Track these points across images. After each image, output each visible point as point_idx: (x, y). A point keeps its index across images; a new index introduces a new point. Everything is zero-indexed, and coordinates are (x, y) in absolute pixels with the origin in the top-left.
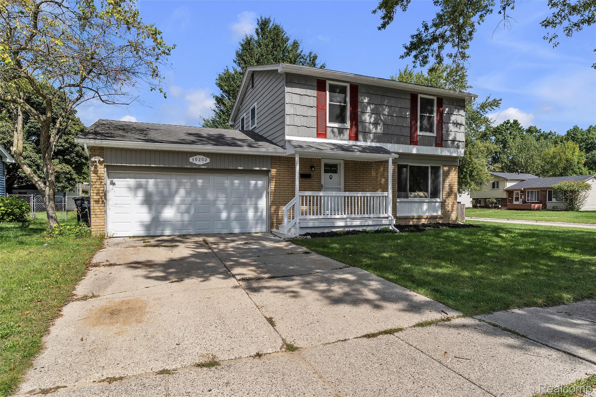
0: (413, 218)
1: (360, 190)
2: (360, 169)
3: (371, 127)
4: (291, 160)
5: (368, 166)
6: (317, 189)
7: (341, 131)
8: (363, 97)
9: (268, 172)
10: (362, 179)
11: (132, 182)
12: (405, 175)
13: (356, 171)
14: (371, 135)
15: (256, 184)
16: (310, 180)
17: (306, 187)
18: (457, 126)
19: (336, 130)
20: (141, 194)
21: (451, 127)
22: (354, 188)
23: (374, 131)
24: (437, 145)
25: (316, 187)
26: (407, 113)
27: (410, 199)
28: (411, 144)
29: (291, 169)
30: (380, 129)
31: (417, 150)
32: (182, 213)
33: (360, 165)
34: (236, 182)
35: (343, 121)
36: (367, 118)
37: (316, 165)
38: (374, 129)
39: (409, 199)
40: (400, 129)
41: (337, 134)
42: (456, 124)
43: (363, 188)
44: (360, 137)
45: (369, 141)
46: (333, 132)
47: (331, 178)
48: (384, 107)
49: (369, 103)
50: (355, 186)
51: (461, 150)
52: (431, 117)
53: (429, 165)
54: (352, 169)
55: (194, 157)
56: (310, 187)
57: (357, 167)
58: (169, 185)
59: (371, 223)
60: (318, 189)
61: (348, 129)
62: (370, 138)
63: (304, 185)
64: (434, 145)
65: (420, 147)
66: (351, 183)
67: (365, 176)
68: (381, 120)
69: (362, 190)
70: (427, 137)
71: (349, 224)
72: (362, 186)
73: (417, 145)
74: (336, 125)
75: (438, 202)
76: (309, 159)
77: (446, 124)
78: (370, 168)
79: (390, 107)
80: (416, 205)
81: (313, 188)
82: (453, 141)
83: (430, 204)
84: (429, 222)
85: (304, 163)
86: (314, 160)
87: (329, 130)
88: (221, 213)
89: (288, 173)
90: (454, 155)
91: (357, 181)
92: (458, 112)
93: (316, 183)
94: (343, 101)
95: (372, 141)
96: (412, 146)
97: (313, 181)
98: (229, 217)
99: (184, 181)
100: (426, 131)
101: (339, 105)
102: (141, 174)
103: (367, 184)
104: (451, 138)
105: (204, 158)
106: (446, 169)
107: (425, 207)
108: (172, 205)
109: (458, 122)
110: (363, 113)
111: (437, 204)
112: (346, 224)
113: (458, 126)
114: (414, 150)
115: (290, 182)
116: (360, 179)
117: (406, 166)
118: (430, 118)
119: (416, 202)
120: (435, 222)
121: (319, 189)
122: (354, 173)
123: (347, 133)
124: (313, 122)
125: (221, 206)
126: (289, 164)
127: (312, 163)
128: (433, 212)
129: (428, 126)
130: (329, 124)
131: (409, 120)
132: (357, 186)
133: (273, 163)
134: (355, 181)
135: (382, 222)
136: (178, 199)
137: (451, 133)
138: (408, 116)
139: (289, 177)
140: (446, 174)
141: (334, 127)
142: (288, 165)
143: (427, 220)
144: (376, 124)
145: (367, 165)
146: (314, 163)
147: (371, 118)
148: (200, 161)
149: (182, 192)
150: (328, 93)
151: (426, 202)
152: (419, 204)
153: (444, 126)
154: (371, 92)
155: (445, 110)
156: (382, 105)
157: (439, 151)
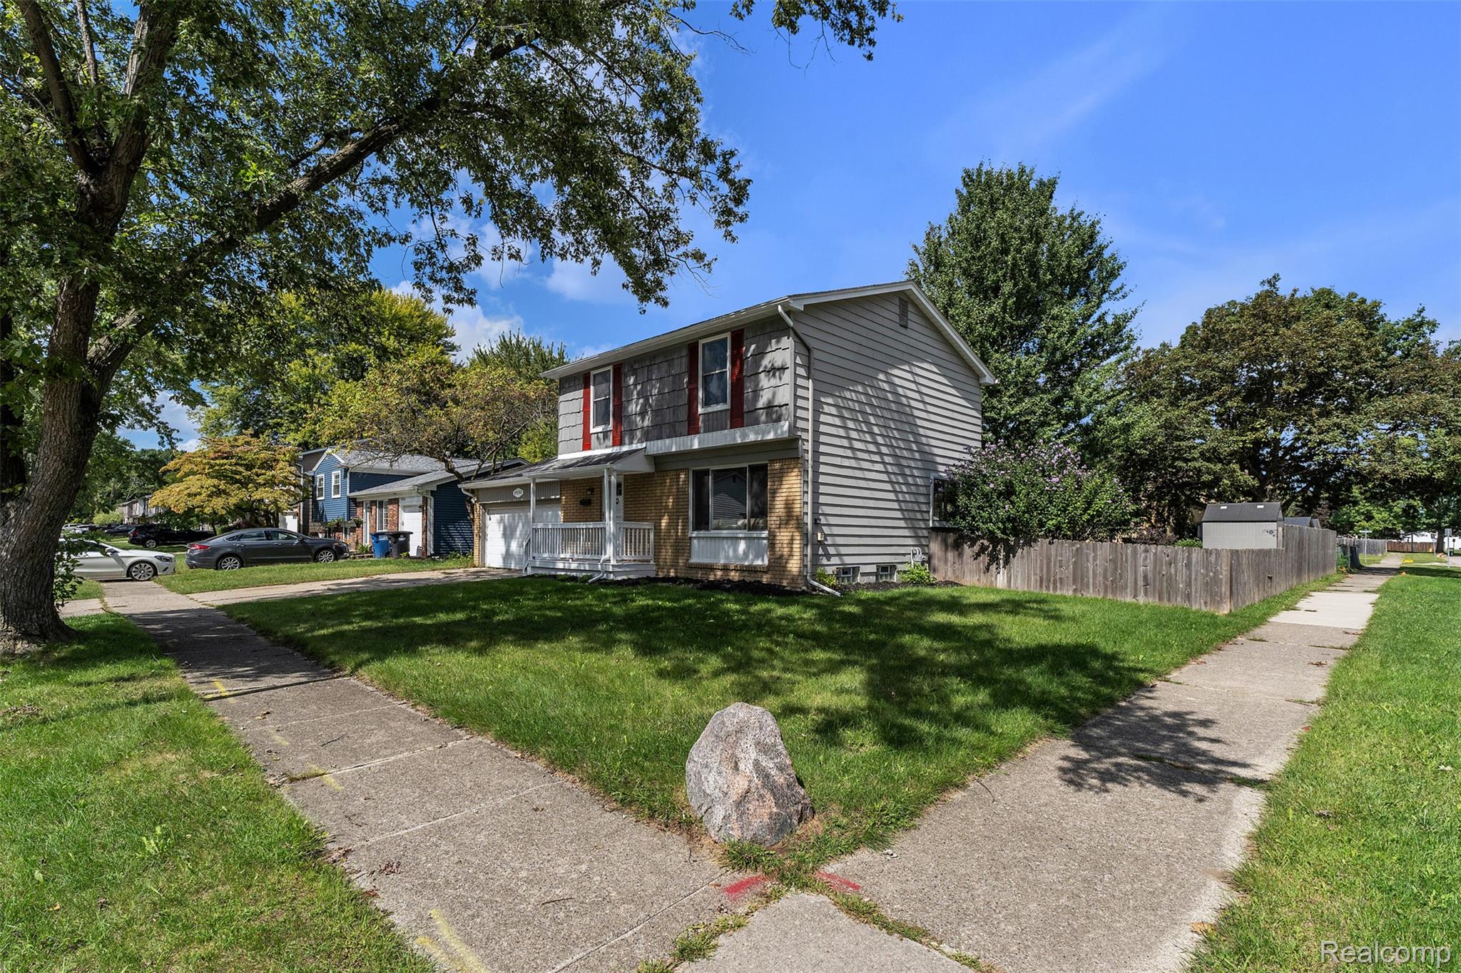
0: (712, 568)
2: (640, 486)
3: (638, 419)
7: (605, 435)
8: (628, 378)
9: (560, 499)
11: (497, 517)
13: (635, 490)
14: (639, 434)
16: (592, 507)
17: (587, 517)
18: (774, 375)
19: (601, 436)
20: (501, 528)
21: (764, 381)
22: (634, 515)
23: (640, 425)
24: (733, 426)
25: (599, 515)
26: (685, 382)
27: (713, 533)
28: (689, 434)
29: (574, 494)
30: (648, 421)
31: (701, 442)
32: (520, 547)
33: (640, 480)
35: (606, 422)
36: (634, 408)
37: (598, 486)
38: (641, 422)
39: (712, 531)
40: (674, 412)
41: (602, 441)
42: (775, 370)
43: (644, 515)
44: (627, 438)
45: (635, 441)
46: (598, 439)
47: (617, 502)
48: (654, 383)
49: (635, 385)
50: (634, 512)
51: (782, 423)
52: (723, 373)
53: (746, 465)
54: (631, 487)
55: (516, 491)
56: (593, 516)
57: (636, 483)
58: (514, 519)
60: (597, 519)
61: (612, 431)
62: (637, 437)
63: (585, 514)
64: (729, 426)
65: (702, 436)
66: (630, 509)
67: (646, 495)
68: (650, 406)
70: (715, 416)
72: (643, 511)
73: (699, 433)
74: (599, 429)
75: (764, 538)
76: (590, 480)
77: (753, 378)
78: (652, 482)
79: (660, 379)
80: (726, 544)
82: (770, 407)
83: (749, 542)
84: (740, 579)
85: (584, 486)
87: (594, 437)
90: (771, 436)
91: (636, 505)
92: (778, 342)
93: (597, 511)
94: (606, 393)
95: (638, 442)
96: (690, 437)
97: (594, 509)
100: (715, 401)
101: (603, 400)
102: (502, 509)
103: (648, 508)
104: (760, 404)
105: (520, 490)
106: (777, 467)
107: (741, 547)
108: (515, 538)
109: (776, 365)
110: (629, 401)
113: (777, 374)
114: (695, 443)
116: (640, 502)
117: (706, 473)
118: (720, 377)
119: (724, 538)
120: (753, 580)
121: (599, 519)
122: (633, 493)
123: (611, 437)
124: (579, 432)
127: (592, 484)
129: (718, 394)
130: (592, 430)
131: (687, 392)
132: (636, 512)
137: (761, 393)
138: (685, 386)
139: (573, 506)
140: (777, 478)
141: (598, 433)
144: (643, 414)
146: (594, 484)
147: (637, 406)
148: (519, 494)
149: (520, 525)
150: (592, 387)
151: (741, 538)
152: (729, 542)
153: (747, 384)
154: (636, 366)
155: (747, 350)
156: (650, 380)
157: (738, 436)
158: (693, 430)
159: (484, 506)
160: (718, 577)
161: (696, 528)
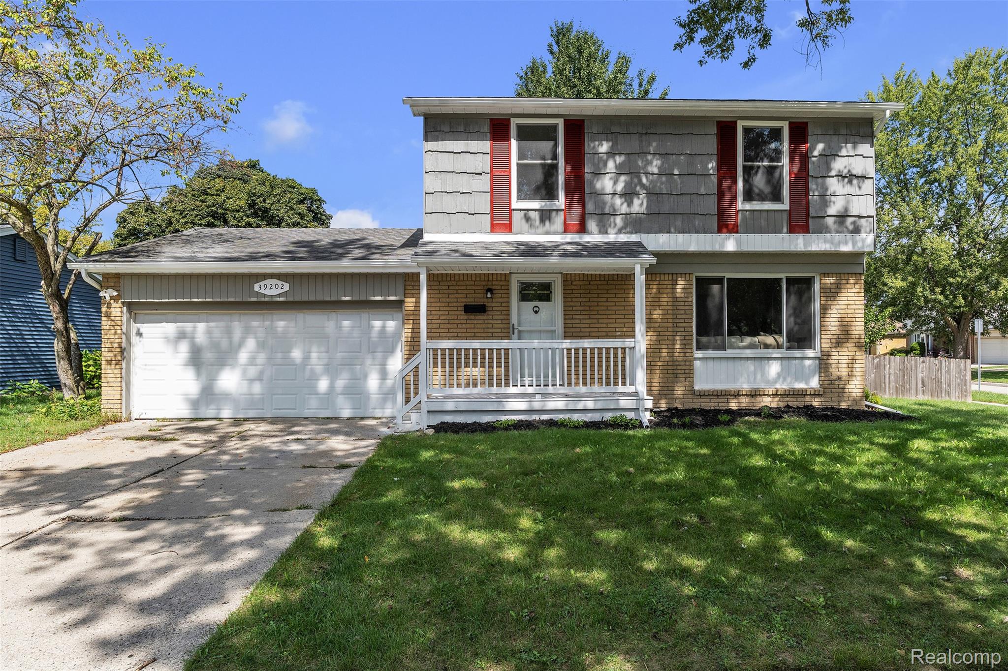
0: (737, 395)
1: (600, 334)
2: (599, 291)
3: (618, 201)
4: (444, 279)
5: (619, 283)
6: (500, 335)
7: (545, 216)
8: (597, 143)
9: (400, 304)
10: (604, 312)
11: (169, 328)
12: (717, 300)
13: (589, 296)
14: (619, 220)
15: (384, 327)
16: (485, 317)
17: (476, 330)
18: (850, 182)
19: (535, 216)
20: (184, 347)
21: (834, 184)
22: (588, 330)
23: (624, 209)
24: (792, 230)
25: (499, 330)
26: (710, 166)
27: (730, 353)
28: (720, 231)
29: (444, 296)
30: (639, 205)
31: (738, 243)
32: (251, 380)
33: (599, 283)
34: (346, 323)
35: (551, 194)
36: (608, 184)
37: (499, 287)
38: (625, 205)
39: (729, 351)
40: (691, 201)
41: (538, 222)
42: (849, 177)
43: (607, 330)
44: (592, 225)
45: (612, 231)
46: (527, 219)
47: (536, 312)
48: (650, 157)
49: (611, 154)
50: (587, 326)
51: (863, 235)
52: (776, 167)
53: (782, 276)
54: (581, 291)
55: (262, 283)
56: (486, 330)
57: (592, 287)
58: (229, 332)
59: (590, 405)
60: (502, 335)
61: (561, 210)
62: (615, 225)
63: (473, 326)
64: (785, 230)
65: (744, 237)
66: (577, 321)
67: (613, 304)
68: (643, 186)
69: (604, 334)
70: (764, 214)
71: (537, 406)
72: (605, 325)
73: (737, 232)
74: (536, 204)
75: (809, 358)
76: (482, 277)
77: (820, 180)
78: (625, 287)
79: (663, 155)
80: (751, 366)
81: (492, 333)
82: (842, 217)
83: (785, 362)
84: (782, 404)
85: (472, 283)
86: (495, 277)
87: (517, 217)
88: (319, 380)
89: (439, 304)
90: (846, 248)
91: (592, 317)
92: (854, 148)
93: (500, 322)
94: (549, 156)
95: (620, 231)
96: (723, 236)
97: (492, 319)
98: (332, 387)
99: (255, 324)
100: (762, 198)
101: (541, 164)
102: (184, 314)
103: (618, 321)
104: (832, 210)
105: (280, 283)
106: (829, 281)
107: (774, 368)
108: (233, 366)
109: (854, 172)
110: (598, 174)
111: (808, 363)
112: (530, 406)
113: (855, 181)
114: (730, 244)
115: (443, 322)
116: (600, 312)
117: (719, 281)
118: (771, 170)
119: (748, 358)
120: (801, 405)
121: (506, 334)
122: (584, 300)
123: (559, 220)
124: (483, 203)
125: (319, 369)
126: (440, 287)
127: (490, 283)
128: (797, 379)
129: (767, 190)
130: (515, 204)
131: (714, 179)
132: (592, 325)
133: (408, 287)
134: (587, 317)
135: (618, 404)
136: (243, 356)
137: (833, 198)
138: (711, 172)
139: (441, 313)
140: (832, 293)
141: (528, 210)
142: (439, 290)
143: (776, 399)
144: (628, 195)
145: (616, 283)
146: (494, 283)
147: (615, 183)
148: (272, 289)
149: (251, 344)
150: (514, 143)
151: (775, 359)
152: (757, 363)
153: (812, 185)
154: (615, 129)
155: (813, 148)
156: (643, 153)
157: (799, 243)
158: (724, 226)
159: (130, 306)
160: (744, 405)
161: (699, 348)
